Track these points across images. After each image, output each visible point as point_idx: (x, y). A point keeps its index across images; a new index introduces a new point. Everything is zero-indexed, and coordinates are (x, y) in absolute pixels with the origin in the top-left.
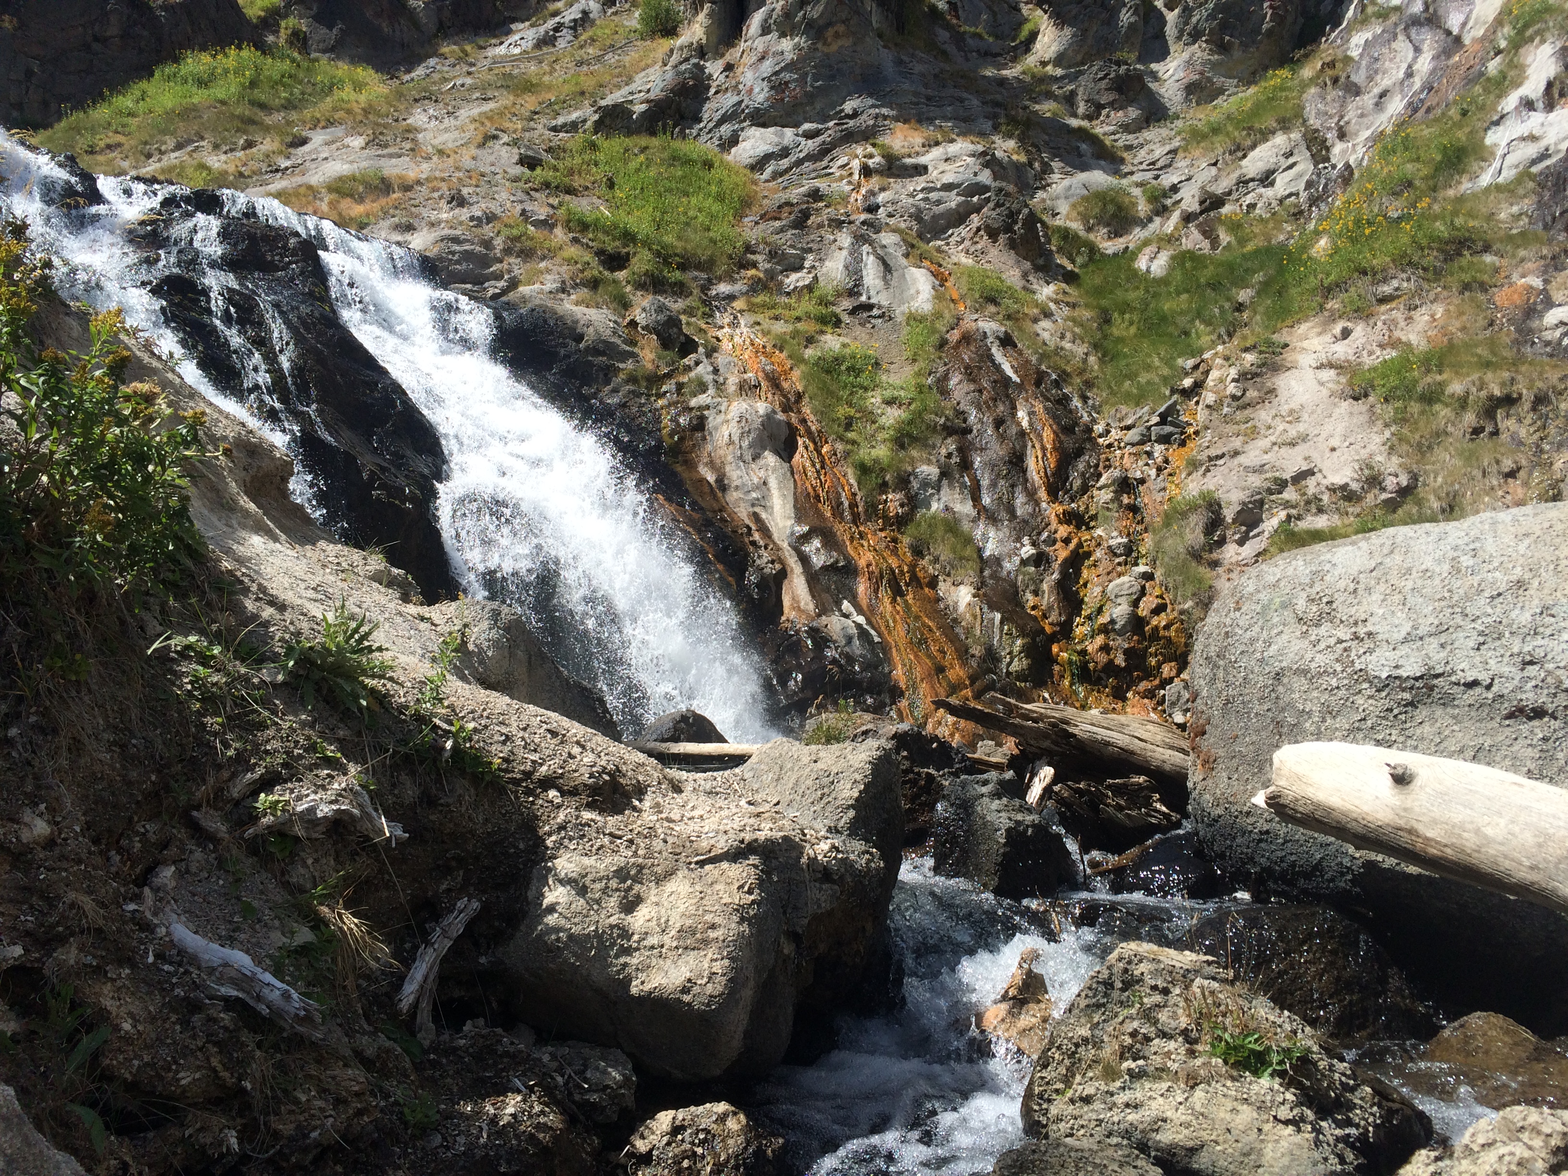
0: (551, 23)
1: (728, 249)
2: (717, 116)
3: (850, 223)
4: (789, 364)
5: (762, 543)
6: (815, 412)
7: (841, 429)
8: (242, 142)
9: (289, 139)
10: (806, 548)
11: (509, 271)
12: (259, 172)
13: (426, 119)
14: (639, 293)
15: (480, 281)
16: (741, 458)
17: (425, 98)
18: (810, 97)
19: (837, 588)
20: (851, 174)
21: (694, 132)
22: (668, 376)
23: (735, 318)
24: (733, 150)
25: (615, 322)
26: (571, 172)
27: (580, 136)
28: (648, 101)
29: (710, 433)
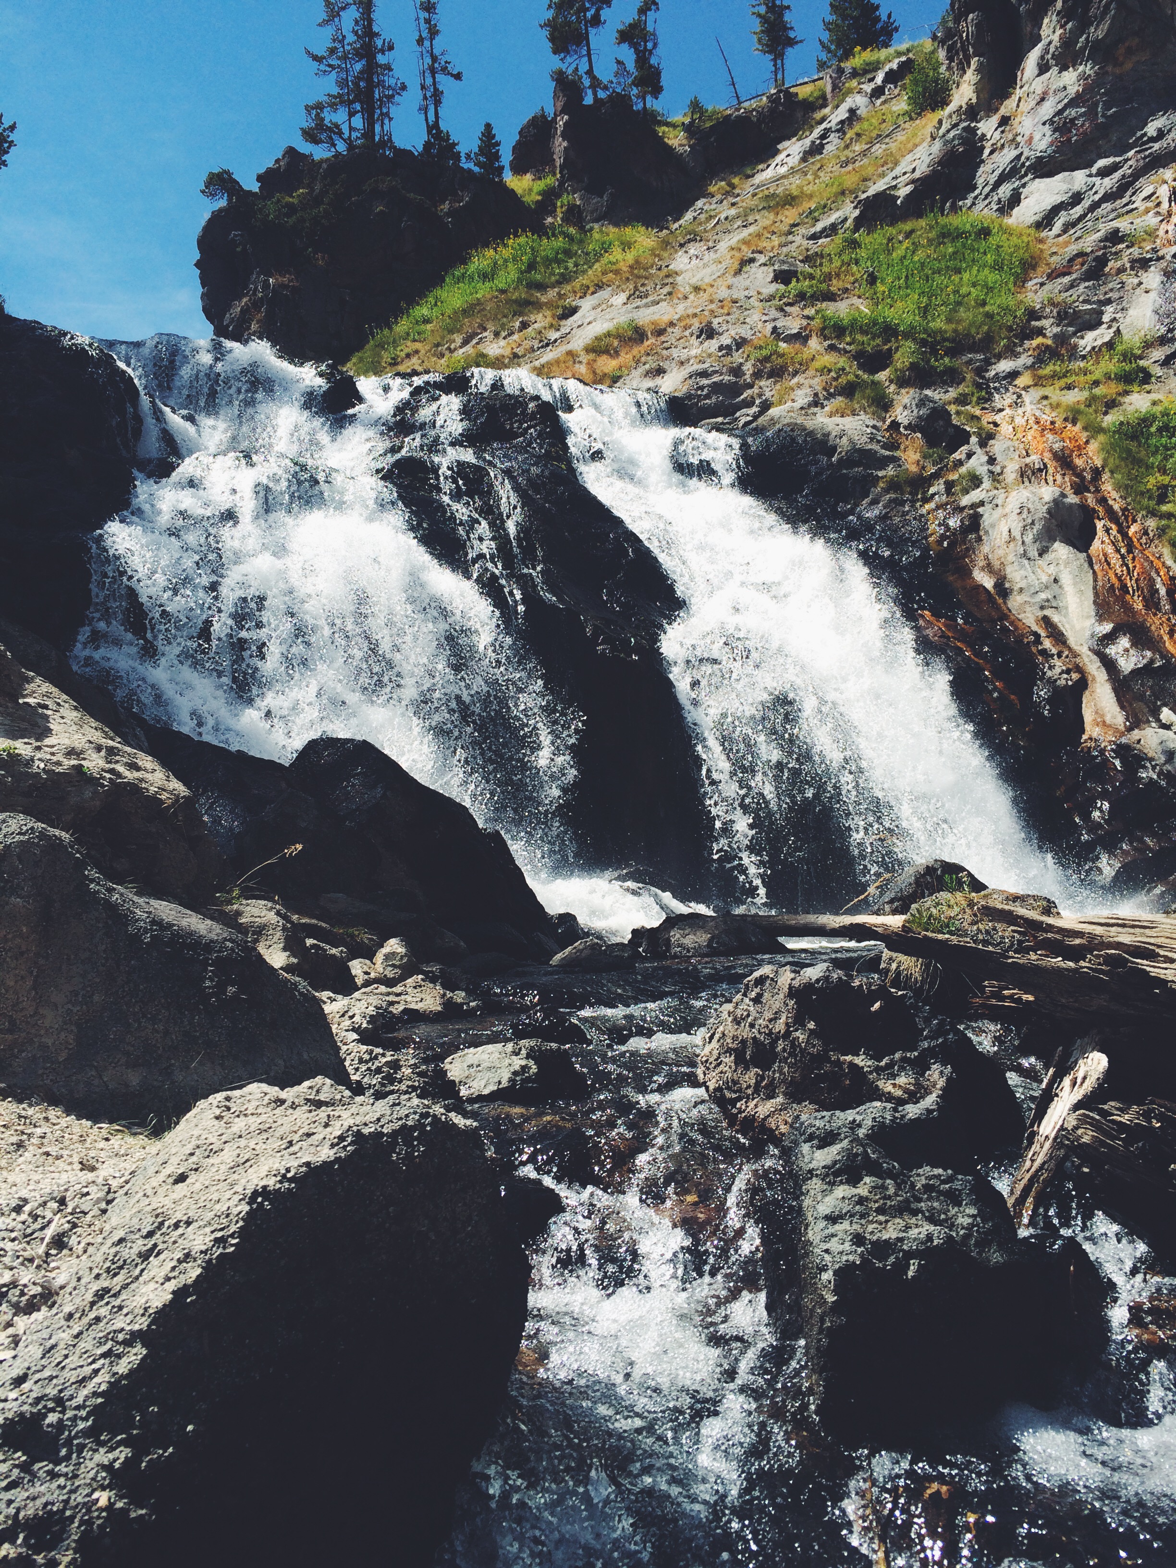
0: (817, 131)
1: (1009, 320)
2: (993, 179)
3: (1159, 259)
4: (1084, 436)
5: (1054, 651)
6: (1118, 487)
7: (1152, 503)
8: (517, 324)
9: (560, 311)
10: (1112, 651)
11: (760, 395)
12: (532, 350)
13: (687, 260)
14: (903, 391)
15: (729, 410)
16: (1025, 555)
17: (690, 241)
18: (1102, 130)
19: (1153, 694)
20: (1159, 204)
21: (968, 202)
22: (936, 476)
23: (1019, 396)
24: (1016, 211)
25: (874, 427)
26: (828, 277)
27: (838, 239)
28: (913, 182)
29: (987, 532)
